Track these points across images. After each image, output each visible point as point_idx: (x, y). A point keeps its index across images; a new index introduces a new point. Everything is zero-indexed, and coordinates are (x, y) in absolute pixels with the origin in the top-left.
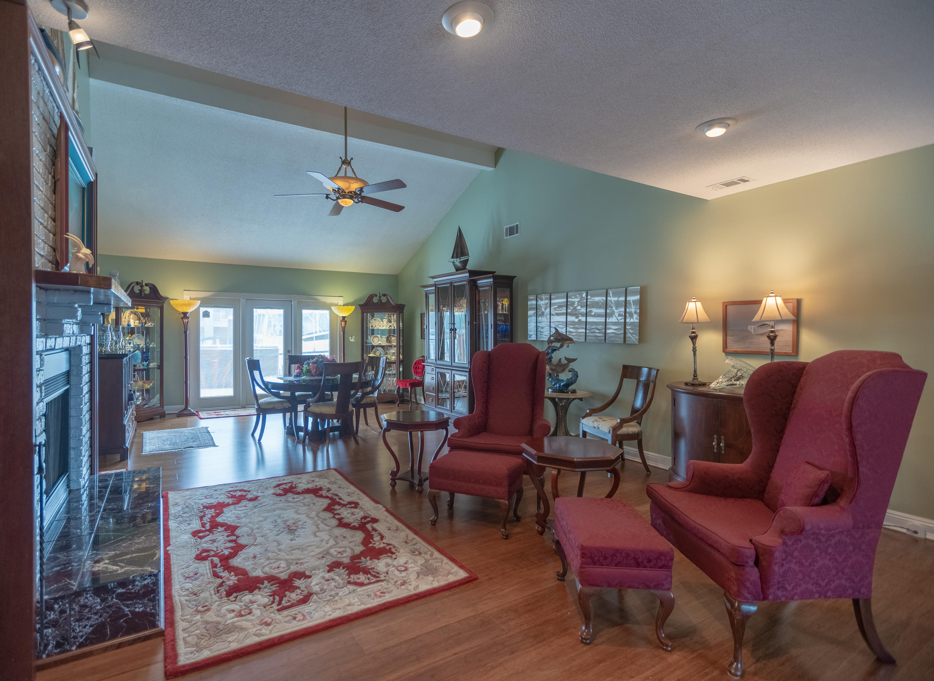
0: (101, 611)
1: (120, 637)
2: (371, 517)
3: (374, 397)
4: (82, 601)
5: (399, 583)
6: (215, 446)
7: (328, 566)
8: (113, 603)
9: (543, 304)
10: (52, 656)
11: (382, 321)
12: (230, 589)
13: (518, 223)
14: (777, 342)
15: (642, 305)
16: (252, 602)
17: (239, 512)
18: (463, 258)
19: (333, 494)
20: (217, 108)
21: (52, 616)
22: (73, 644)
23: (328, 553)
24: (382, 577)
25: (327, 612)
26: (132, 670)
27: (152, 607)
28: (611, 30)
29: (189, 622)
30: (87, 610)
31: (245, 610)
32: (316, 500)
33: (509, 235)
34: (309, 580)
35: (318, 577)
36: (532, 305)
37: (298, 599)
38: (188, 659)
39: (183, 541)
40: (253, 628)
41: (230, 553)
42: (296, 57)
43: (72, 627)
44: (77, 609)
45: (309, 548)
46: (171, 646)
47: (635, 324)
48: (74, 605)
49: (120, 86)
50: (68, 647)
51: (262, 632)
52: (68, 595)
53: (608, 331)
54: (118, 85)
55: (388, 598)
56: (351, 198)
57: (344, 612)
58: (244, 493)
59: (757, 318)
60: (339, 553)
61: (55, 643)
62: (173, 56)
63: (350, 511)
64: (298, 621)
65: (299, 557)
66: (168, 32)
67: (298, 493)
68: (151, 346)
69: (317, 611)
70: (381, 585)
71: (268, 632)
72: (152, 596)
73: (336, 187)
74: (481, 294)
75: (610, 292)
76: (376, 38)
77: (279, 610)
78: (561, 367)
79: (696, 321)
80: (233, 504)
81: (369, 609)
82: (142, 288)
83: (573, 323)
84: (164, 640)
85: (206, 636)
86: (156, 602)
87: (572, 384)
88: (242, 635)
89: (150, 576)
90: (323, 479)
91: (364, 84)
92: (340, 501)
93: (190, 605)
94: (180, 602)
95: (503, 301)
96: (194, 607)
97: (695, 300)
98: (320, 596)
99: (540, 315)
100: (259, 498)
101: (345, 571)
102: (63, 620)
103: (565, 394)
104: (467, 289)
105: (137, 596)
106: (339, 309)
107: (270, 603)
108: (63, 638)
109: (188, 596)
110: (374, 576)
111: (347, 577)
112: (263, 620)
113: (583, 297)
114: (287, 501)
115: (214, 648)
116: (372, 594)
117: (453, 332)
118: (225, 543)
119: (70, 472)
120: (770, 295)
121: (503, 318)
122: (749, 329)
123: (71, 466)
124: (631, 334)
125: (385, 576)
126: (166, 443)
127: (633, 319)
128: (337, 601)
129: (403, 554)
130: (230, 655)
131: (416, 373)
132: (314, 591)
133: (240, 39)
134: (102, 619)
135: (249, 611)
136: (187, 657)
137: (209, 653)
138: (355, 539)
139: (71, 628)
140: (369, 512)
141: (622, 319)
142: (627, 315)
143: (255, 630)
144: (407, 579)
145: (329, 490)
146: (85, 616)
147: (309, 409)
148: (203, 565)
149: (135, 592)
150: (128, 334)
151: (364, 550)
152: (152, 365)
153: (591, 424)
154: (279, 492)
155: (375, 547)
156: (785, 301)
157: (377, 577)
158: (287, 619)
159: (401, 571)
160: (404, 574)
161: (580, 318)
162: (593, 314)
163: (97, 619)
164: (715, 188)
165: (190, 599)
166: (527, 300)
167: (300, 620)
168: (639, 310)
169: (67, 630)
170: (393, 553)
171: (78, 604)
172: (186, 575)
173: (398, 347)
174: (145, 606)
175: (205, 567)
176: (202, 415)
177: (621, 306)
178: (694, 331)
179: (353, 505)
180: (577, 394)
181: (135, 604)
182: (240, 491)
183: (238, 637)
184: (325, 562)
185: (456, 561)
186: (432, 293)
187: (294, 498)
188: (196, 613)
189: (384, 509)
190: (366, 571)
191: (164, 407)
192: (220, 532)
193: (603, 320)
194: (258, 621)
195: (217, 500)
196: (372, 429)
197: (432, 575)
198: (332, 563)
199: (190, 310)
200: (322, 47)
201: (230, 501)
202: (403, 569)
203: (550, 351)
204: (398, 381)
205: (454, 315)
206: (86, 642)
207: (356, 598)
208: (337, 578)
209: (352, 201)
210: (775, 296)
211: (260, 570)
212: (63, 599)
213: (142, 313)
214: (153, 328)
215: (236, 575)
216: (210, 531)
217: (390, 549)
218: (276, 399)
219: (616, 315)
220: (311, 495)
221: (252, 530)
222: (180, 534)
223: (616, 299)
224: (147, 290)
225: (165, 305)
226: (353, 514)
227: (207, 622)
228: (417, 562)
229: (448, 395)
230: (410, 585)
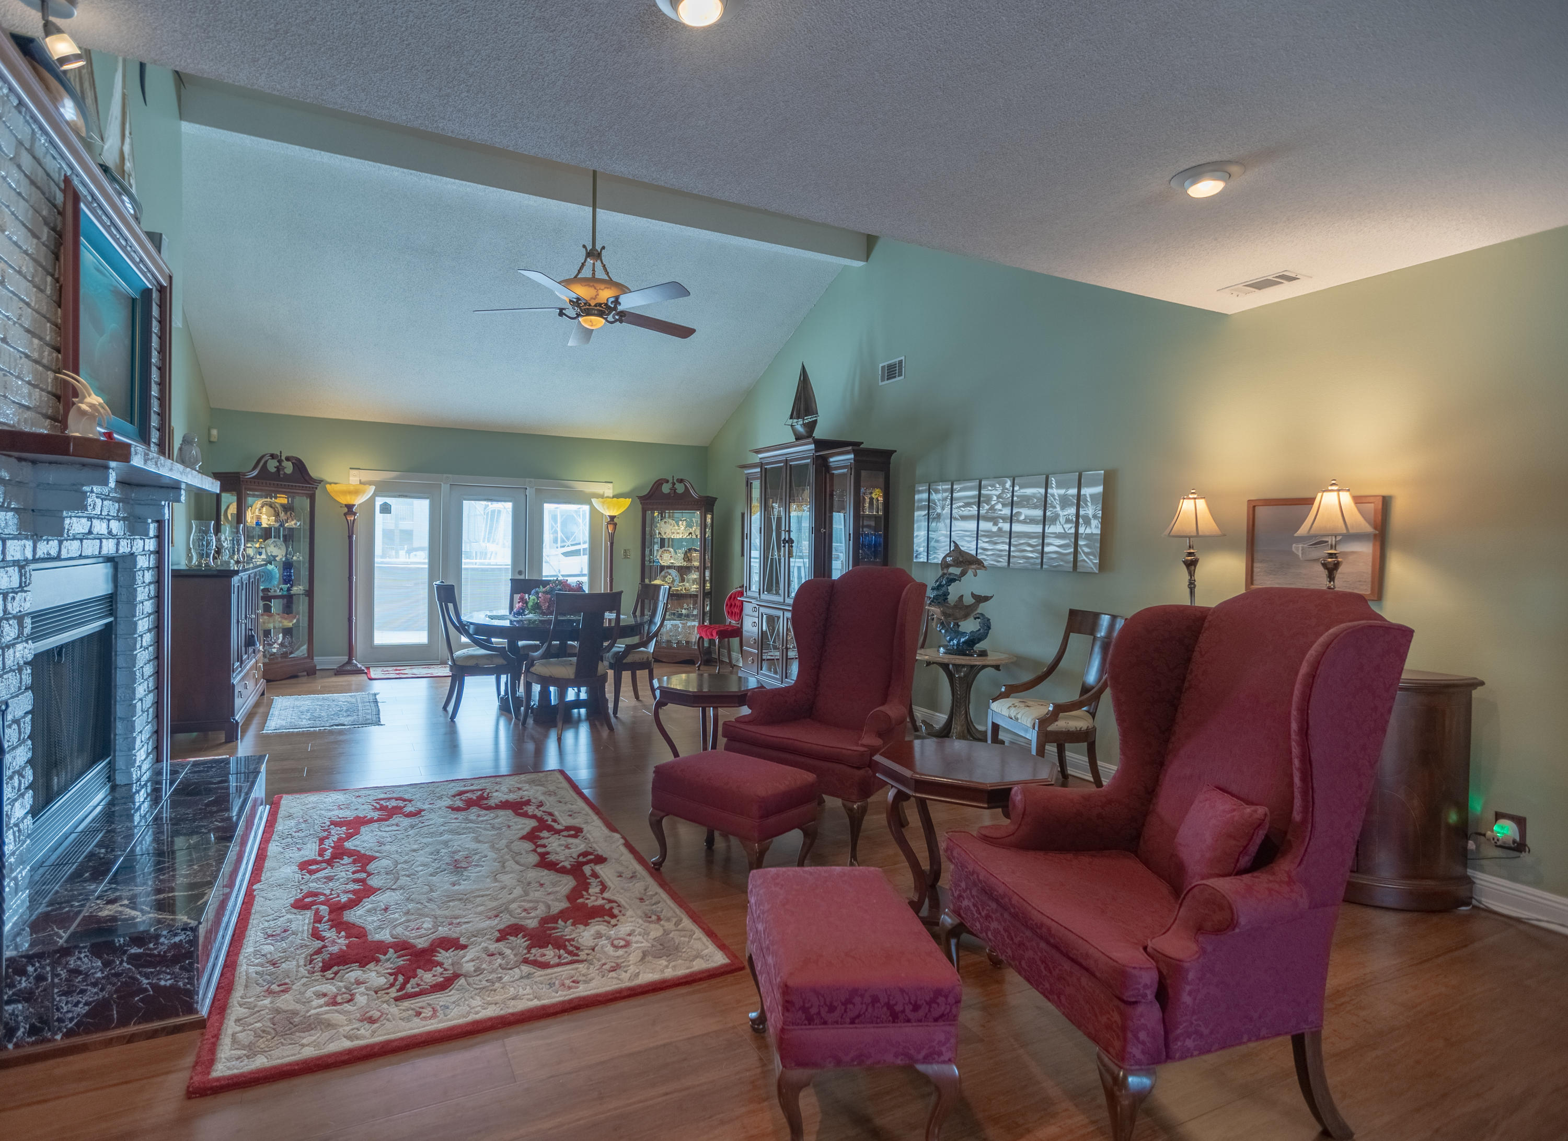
0: (103, 981)
1: (134, 1024)
2: (596, 853)
3: (648, 652)
4: (72, 962)
5: (607, 967)
6: (379, 725)
7: (499, 931)
8: (122, 970)
9: (939, 500)
10: (24, 1046)
11: (678, 525)
12: (330, 959)
13: (903, 358)
14: (1340, 574)
15: (1107, 502)
16: (358, 983)
17: (384, 834)
18: (809, 419)
19: (544, 812)
20: (387, 166)
21: (24, 984)
22: (58, 1030)
23: (507, 910)
24: (583, 955)
25: (474, 1008)
26: (140, 1079)
27: (186, 981)
28: (961, 5)
29: (249, 1009)
30: (80, 978)
31: (344, 996)
32: (516, 820)
33: (888, 379)
34: (462, 952)
35: (477, 948)
36: (921, 500)
37: (434, 982)
38: (229, 1068)
39: (283, 876)
40: (347, 1025)
41: (350, 900)
42: (428, 71)
43: (55, 1003)
44: (63, 975)
45: (478, 899)
46: (209, 1046)
47: (1094, 537)
48: (59, 969)
49: (229, 132)
50: (49, 1034)
51: (359, 1032)
52: (49, 952)
53: (1047, 549)
54: (225, 132)
55: (582, 991)
56: (601, 314)
57: (501, 1009)
58: (401, 804)
59: (1303, 530)
60: (525, 910)
61: (27, 1026)
62: (231, 76)
63: (563, 841)
64: (421, 1019)
65: (457, 912)
66: (211, 34)
67: (489, 808)
68: (294, 558)
69: (459, 1005)
70: (577, 969)
71: (368, 1034)
72: (187, 962)
73: (573, 296)
74: (835, 482)
75: (1053, 480)
76: (551, 34)
77: (397, 999)
78: (964, 610)
79: (1194, 533)
80: (379, 820)
81: (544, 1007)
82: (280, 464)
83: (989, 534)
84: (202, 1034)
85: (269, 1033)
86: (193, 972)
87: (980, 640)
88: (327, 1035)
89: (184, 929)
90: (536, 786)
91: (554, 116)
92: (553, 824)
93: (261, 981)
94: (247, 974)
95: (871, 493)
96: (265, 984)
97: (1195, 496)
98: (470, 980)
99: (934, 518)
100: (423, 813)
101: (525, 941)
102: (41, 991)
103: (968, 658)
104: (812, 471)
105: (162, 961)
106: (603, 503)
107: (386, 986)
108: (41, 1019)
109: (262, 965)
110: (570, 953)
111: (525, 951)
112: (367, 1012)
113: (1007, 489)
114: (467, 819)
115: (276, 1053)
116: (557, 982)
117: (787, 545)
118: (347, 884)
119: (115, 756)
120: (1330, 488)
121: (873, 523)
122: (1294, 549)
123: (117, 747)
124: (1086, 554)
125: (588, 954)
126: (304, 716)
127: (1091, 528)
128: (495, 990)
129: (630, 919)
130: (296, 1067)
131: (731, 614)
132: (464, 971)
133: (329, 43)
134: (105, 994)
135: (350, 997)
136: (228, 1064)
137: (265, 1060)
138: (558, 889)
139: (53, 1005)
140: (595, 845)
141: (1071, 528)
142: (1081, 520)
143: (348, 1028)
144: (623, 962)
145: (541, 805)
146: (77, 987)
147: (533, 669)
148: (301, 917)
149: (159, 955)
150: (259, 538)
151: (567, 908)
152: (295, 590)
153: (1005, 712)
154: (460, 804)
155: (587, 904)
156: (1358, 500)
157: (573, 953)
158: (405, 1014)
159: (616, 947)
160: (620, 952)
161: (1000, 525)
162: (1022, 518)
163: (96, 993)
164: (1235, 293)
165: (263, 971)
166: (913, 492)
167: (425, 1018)
168: (1100, 512)
169: (47, 1008)
170: (614, 916)
171: (65, 968)
172: (270, 932)
173: (702, 569)
174: (175, 977)
175: (302, 922)
176: (374, 673)
177: (1071, 505)
178: (1192, 551)
179: (573, 832)
180: (989, 658)
181: (159, 973)
182: (397, 799)
183: (318, 1038)
184: (497, 924)
185: (716, 936)
186: (756, 479)
187: (479, 816)
188: (266, 994)
189: (622, 841)
190: (559, 944)
191: (315, 658)
192: (343, 865)
193: (1039, 529)
194: (358, 1015)
195: (356, 812)
196: (644, 705)
197: (667, 957)
198: (508, 927)
199: (358, 501)
200: (466, 53)
201: (376, 815)
202: (622, 943)
203: (944, 582)
204: (701, 627)
205: (790, 517)
206: (78, 1028)
207: (528, 987)
208: (508, 952)
209: (604, 321)
210: (1339, 490)
211: (388, 932)
212: (41, 958)
213: (283, 505)
214: (299, 529)
215: (347, 937)
216: (330, 862)
217: (612, 908)
218: (483, 652)
219: (1061, 520)
220: (509, 812)
221: (396, 863)
222: (281, 864)
223: (1062, 492)
224: (289, 468)
225: (318, 493)
226: (567, 847)
227: (278, 1011)
228: (648, 934)
229: (777, 654)
230: (626, 972)
